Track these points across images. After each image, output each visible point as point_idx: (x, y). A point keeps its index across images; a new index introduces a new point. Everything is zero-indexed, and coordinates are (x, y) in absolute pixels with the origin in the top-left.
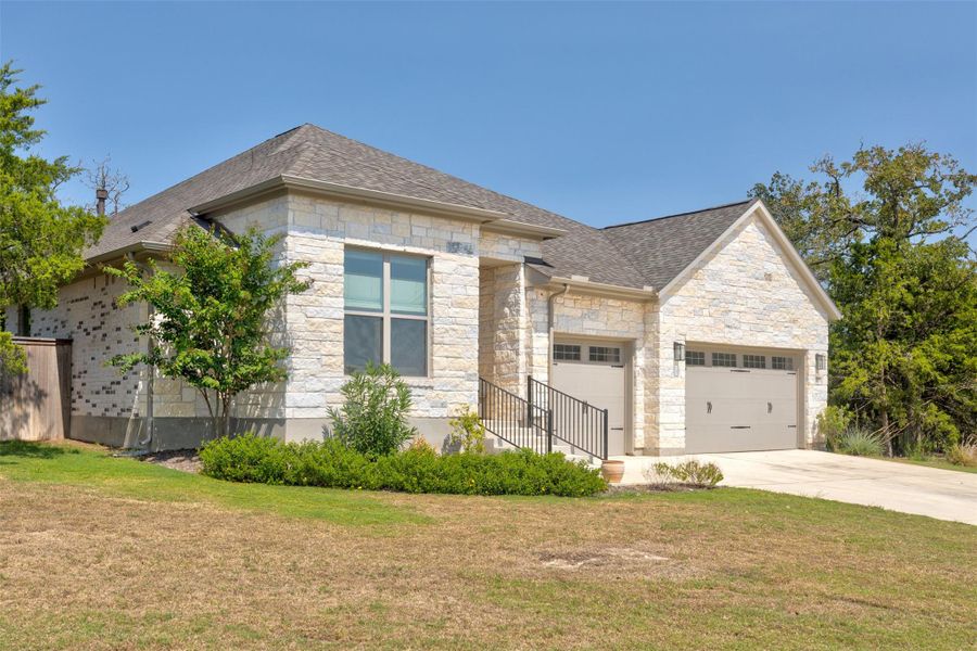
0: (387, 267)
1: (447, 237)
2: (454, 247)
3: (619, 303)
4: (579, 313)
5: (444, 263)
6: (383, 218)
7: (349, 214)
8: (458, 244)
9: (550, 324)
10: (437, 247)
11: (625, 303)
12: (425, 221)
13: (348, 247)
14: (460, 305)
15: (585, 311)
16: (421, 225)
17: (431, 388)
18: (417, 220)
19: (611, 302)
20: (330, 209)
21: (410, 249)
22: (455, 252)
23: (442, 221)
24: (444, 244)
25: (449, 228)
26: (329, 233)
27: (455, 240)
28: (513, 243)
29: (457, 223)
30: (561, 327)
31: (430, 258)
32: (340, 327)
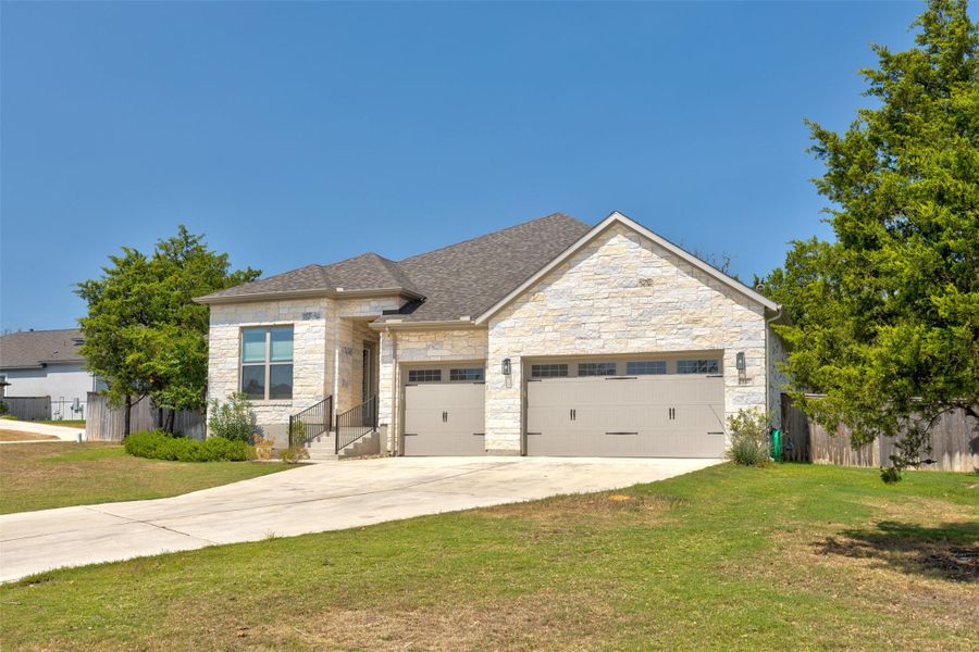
0: (268, 335)
1: (302, 310)
2: (307, 316)
3: (466, 332)
4: (424, 345)
5: (301, 327)
6: (261, 307)
7: (242, 309)
8: (310, 314)
9: (395, 356)
10: (295, 318)
11: (472, 332)
12: (288, 304)
13: (242, 329)
14: (311, 352)
15: (429, 343)
16: (285, 307)
17: (291, 406)
18: (282, 304)
19: (456, 333)
20: (231, 309)
21: (277, 323)
22: (309, 319)
23: (299, 301)
24: (300, 315)
25: (304, 305)
26: (231, 322)
27: (308, 311)
28: (374, 303)
29: (309, 301)
30: (405, 357)
31: (292, 325)
32: (235, 373)
